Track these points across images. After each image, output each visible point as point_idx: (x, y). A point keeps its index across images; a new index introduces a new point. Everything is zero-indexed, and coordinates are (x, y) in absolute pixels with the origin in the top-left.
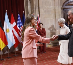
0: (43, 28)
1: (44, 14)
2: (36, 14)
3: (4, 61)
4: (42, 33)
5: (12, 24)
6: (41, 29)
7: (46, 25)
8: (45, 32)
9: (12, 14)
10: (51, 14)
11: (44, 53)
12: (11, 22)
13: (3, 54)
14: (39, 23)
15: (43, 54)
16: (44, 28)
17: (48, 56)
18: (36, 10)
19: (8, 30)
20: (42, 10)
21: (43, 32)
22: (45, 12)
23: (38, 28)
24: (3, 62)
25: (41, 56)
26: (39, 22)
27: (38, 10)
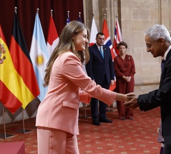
0: (127, 56)
1: (132, 19)
2: (111, 21)
3: (28, 134)
4: (124, 69)
5: (51, 44)
6: (123, 57)
7: (135, 48)
8: (133, 66)
9: (52, 19)
10: (149, 20)
11: (129, 118)
12: (48, 39)
13: (28, 118)
14: (118, 42)
15: (127, 122)
16: (131, 57)
17: (138, 127)
18: (113, 8)
19: (40, 59)
20: (127, 9)
21: (127, 66)
22: (135, 14)
23: (116, 55)
24: (27, 137)
25: (120, 126)
26: (119, 40)
27: (116, 8)
